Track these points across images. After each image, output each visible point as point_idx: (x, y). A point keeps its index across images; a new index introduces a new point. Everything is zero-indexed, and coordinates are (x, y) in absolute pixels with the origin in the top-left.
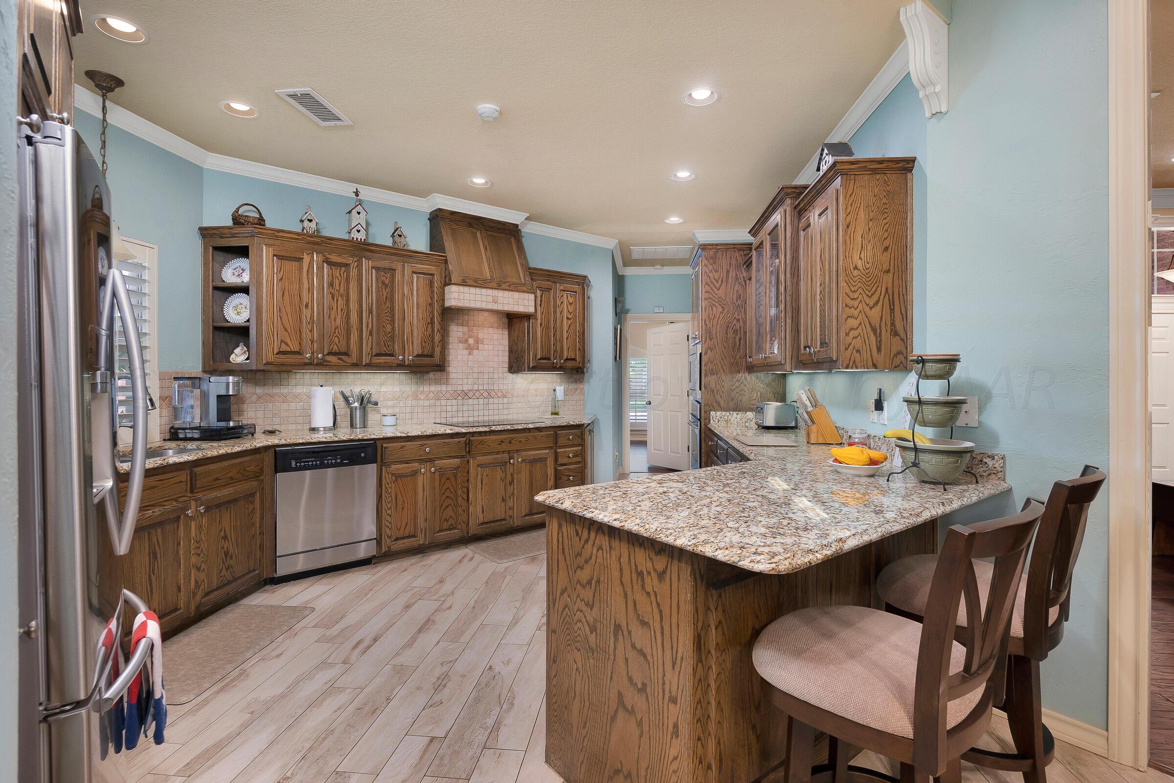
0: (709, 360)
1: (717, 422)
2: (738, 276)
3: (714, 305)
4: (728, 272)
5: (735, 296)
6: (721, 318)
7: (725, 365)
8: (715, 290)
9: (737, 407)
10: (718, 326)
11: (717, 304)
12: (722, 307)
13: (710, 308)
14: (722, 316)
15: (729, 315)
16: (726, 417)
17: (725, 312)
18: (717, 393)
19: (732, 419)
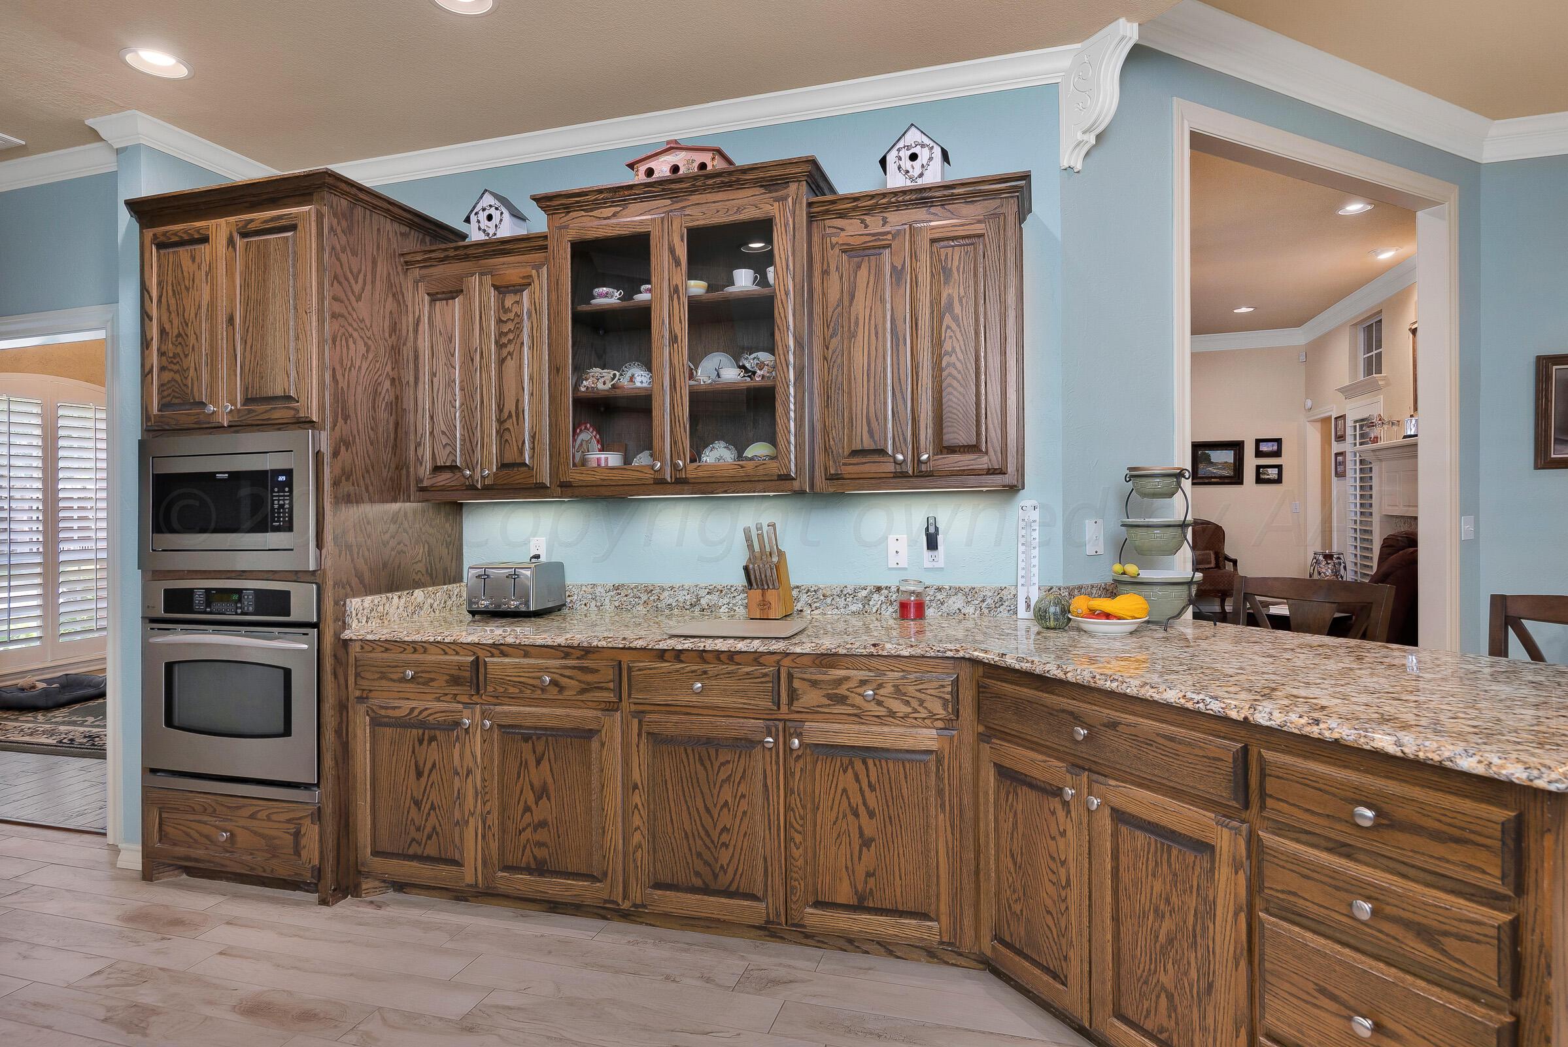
0: (343, 469)
1: (364, 621)
2: (392, 278)
3: (351, 336)
4: (374, 263)
5: (387, 324)
6: (363, 371)
7: (372, 484)
8: (353, 299)
9: (393, 583)
10: (359, 389)
11: (355, 334)
12: (366, 344)
13: (344, 342)
14: (365, 365)
15: (377, 366)
16: (380, 608)
17: (371, 356)
18: (358, 553)
19: (392, 611)
